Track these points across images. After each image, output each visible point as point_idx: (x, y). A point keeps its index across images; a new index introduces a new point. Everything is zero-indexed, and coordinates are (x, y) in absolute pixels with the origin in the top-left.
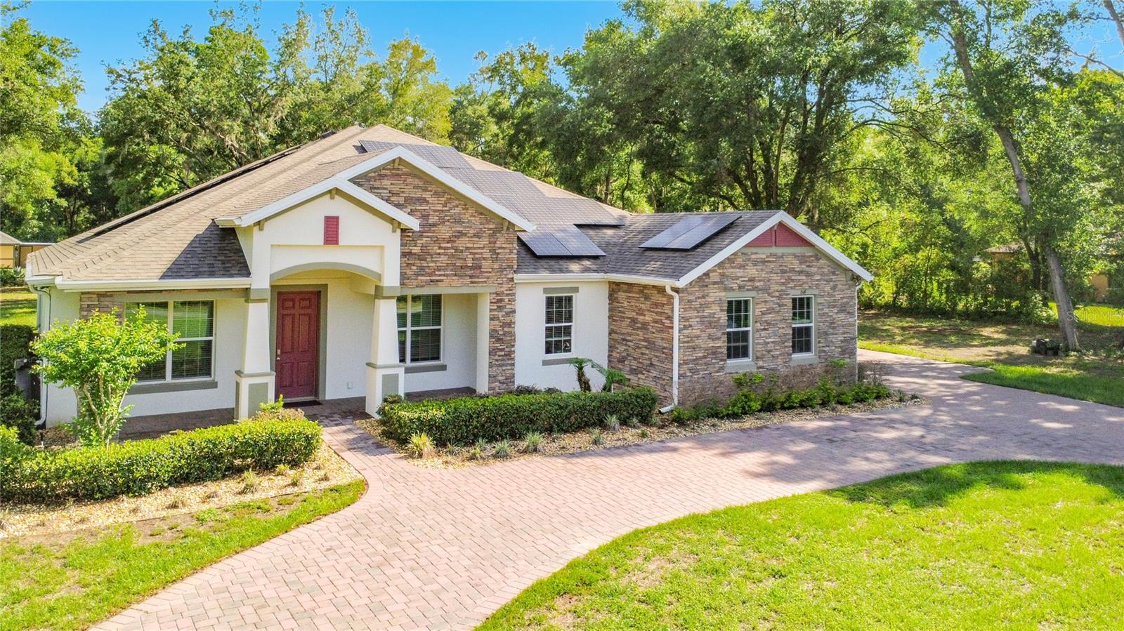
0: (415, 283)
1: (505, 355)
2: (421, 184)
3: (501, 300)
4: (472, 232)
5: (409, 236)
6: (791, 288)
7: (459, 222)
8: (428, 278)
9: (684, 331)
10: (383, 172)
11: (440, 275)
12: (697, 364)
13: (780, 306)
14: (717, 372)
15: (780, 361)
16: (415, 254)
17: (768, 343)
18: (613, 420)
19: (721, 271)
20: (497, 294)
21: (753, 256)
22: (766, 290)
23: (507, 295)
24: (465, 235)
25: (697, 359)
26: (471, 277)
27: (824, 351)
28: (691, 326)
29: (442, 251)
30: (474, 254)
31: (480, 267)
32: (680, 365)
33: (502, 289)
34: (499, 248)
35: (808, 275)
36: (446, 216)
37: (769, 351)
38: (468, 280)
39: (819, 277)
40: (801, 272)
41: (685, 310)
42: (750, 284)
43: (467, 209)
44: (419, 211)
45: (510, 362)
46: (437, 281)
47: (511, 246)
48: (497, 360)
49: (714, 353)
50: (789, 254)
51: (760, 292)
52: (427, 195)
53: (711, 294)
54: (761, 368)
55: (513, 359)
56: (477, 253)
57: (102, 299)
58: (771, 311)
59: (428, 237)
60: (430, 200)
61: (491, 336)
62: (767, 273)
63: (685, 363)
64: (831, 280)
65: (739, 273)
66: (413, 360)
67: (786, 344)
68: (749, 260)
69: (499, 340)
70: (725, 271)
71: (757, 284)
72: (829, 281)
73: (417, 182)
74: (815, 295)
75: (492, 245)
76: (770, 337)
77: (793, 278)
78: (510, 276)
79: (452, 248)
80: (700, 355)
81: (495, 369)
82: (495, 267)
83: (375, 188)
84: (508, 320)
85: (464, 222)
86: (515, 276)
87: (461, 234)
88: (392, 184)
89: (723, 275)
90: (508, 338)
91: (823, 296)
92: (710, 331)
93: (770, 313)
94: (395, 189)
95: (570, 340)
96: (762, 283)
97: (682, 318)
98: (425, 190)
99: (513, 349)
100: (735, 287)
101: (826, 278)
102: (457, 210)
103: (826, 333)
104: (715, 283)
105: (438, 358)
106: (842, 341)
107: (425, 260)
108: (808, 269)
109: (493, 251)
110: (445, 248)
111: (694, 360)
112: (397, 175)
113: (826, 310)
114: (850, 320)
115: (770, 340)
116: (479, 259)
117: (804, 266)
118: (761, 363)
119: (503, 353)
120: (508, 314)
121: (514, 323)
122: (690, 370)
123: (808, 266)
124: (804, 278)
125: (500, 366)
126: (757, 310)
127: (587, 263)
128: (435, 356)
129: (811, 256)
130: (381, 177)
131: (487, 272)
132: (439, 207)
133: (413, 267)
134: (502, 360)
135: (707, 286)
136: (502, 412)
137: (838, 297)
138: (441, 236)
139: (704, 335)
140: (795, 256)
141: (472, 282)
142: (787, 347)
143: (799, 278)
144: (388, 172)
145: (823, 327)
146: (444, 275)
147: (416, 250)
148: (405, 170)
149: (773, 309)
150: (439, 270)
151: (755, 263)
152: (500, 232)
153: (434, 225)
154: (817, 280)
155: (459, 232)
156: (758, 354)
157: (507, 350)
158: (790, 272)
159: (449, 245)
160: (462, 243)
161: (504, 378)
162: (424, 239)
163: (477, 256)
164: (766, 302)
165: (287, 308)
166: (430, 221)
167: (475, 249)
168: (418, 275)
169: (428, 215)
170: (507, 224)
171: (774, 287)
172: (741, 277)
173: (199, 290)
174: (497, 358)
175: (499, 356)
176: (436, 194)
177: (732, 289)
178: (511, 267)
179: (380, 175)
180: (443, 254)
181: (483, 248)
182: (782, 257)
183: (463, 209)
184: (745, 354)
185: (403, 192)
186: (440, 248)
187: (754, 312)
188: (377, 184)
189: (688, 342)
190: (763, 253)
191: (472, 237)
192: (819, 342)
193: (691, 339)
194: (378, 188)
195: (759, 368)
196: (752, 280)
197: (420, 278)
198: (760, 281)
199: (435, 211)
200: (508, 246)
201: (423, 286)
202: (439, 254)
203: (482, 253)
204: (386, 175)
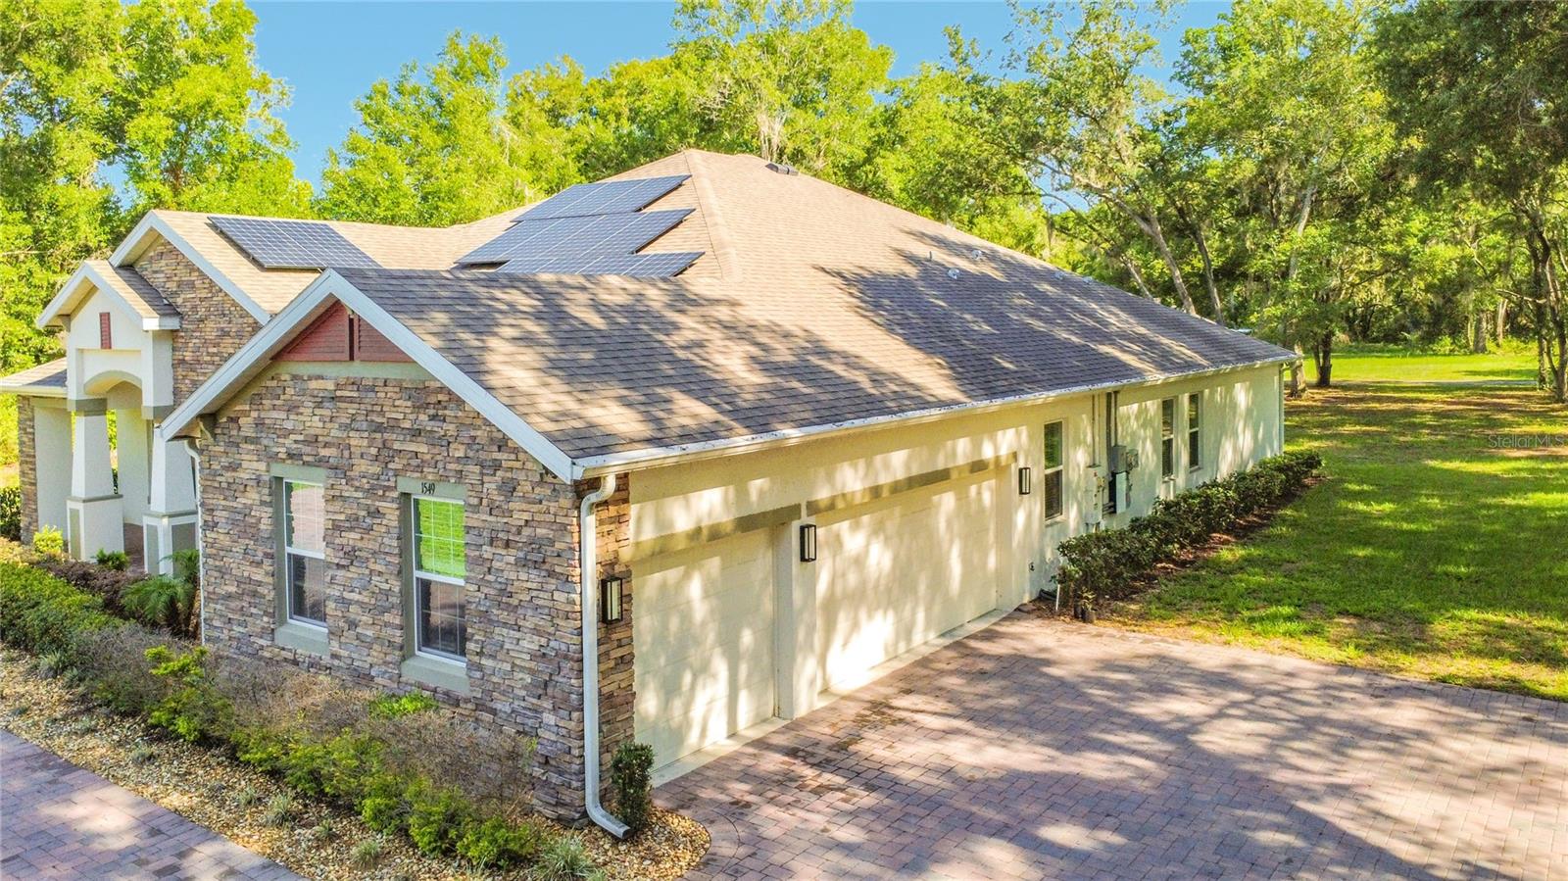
6: (396, 473)
9: (208, 533)
12: (228, 606)
13: (369, 513)
16: (187, 363)
22: (341, 469)
25: (227, 597)
28: (216, 525)
35: (433, 442)
40: (414, 434)
44: (188, 300)
50: (386, 384)
54: (336, 657)
58: (353, 523)
59: (197, 337)
60: (197, 284)
62: (341, 427)
63: (210, 597)
65: (290, 422)
67: (387, 617)
70: (263, 415)
71: (324, 452)
77: (398, 446)
80: (232, 590)
88: (167, 265)
89: (260, 424)
91: (476, 508)
92: (243, 542)
93: (352, 529)
94: (170, 272)
100: (282, 452)
101: (480, 456)
103: (487, 618)
104: (248, 440)
106: (533, 656)
107: (196, 370)
108: (430, 426)
111: (223, 598)
112: (171, 251)
113: (486, 551)
115: (355, 596)
117: (423, 417)
122: (220, 616)
123: (433, 418)
130: (160, 256)
133: (186, 382)
137: (519, 518)
139: (238, 551)
140: (401, 387)
142: (386, 624)
143: (413, 447)
144: (163, 249)
147: (188, 356)
149: (358, 519)
151: (318, 401)
158: (390, 428)
162: (194, 340)
164: (342, 499)
166: (198, 315)
169: (196, 307)
171: (358, 466)
172: (292, 432)
177: (278, 458)
179: (158, 254)
182: (373, 388)
185: (175, 274)
189: (214, 557)
190: (333, 376)
193: (217, 551)
194: (157, 272)
195: (333, 656)
196: (314, 441)
199: (201, 299)
204: (162, 254)
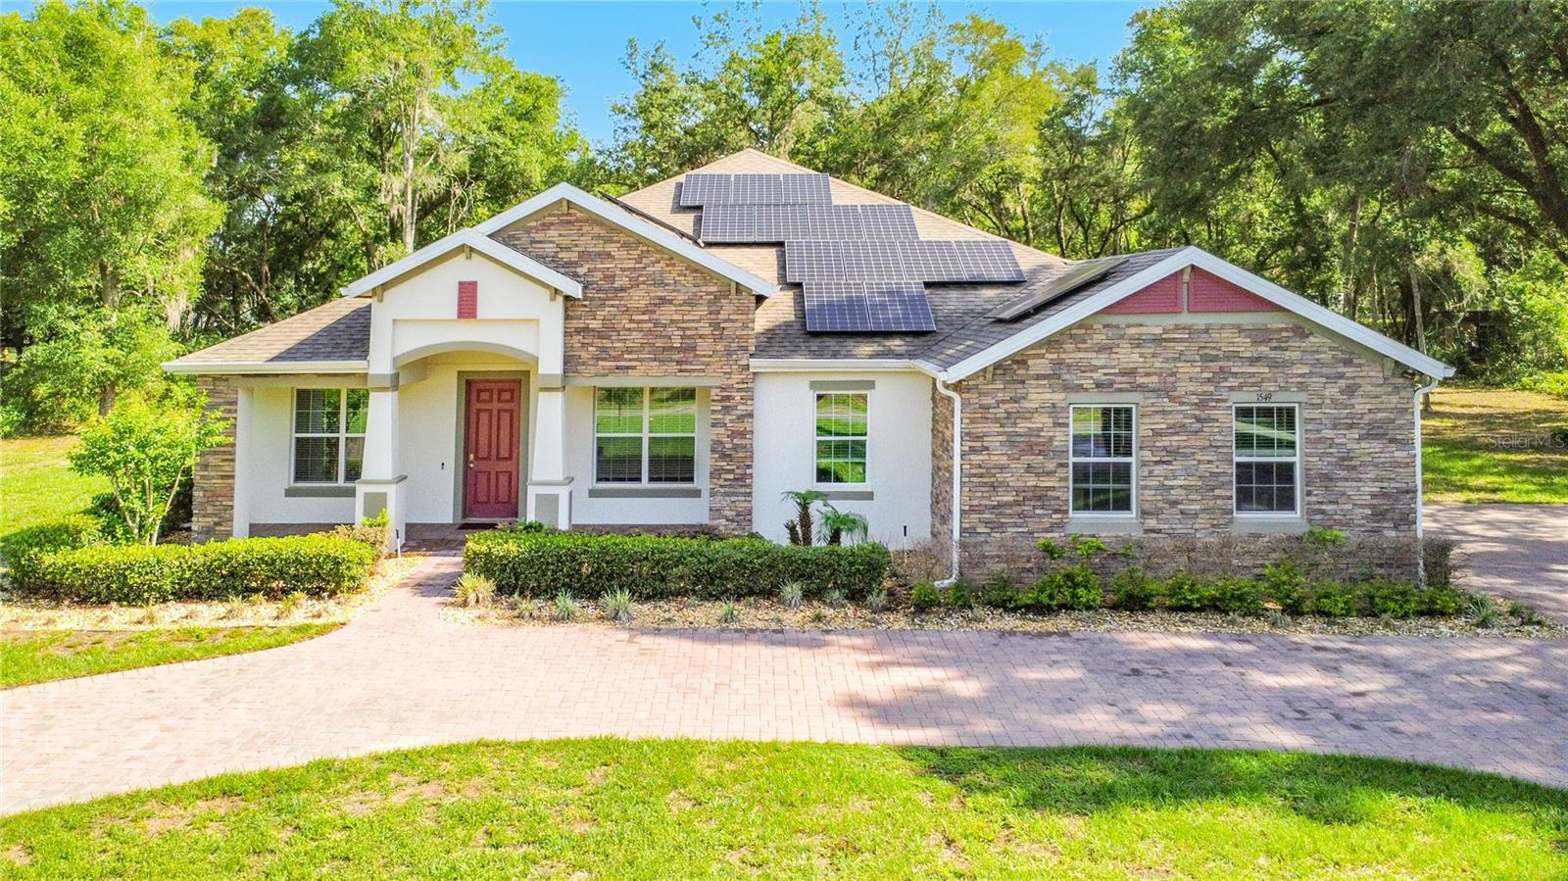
0: (593, 370)
1: (735, 479)
2: (603, 232)
3: (729, 398)
4: (681, 297)
5: (585, 306)
6: (1231, 389)
7: (663, 284)
8: (614, 364)
9: (972, 457)
10: (548, 219)
11: (630, 360)
12: (1000, 514)
13: (1198, 420)
14: (1047, 531)
15: (1202, 522)
16: (593, 330)
17: (1172, 487)
18: (792, 590)
19: (1055, 356)
20: (723, 389)
21: (1132, 331)
22: (1165, 391)
23: (739, 390)
24: (670, 302)
25: (1001, 505)
26: (679, 362)
27: (1323, 512)
28: (987, 449)
29: (635, 325)
30: (684, 329)
31: (694, 349)
32: (963, 512)
33: (730, 382)
34: (725, 321)
35: (1274, 364)
36: (641, 275)
37: (1174, 503)
38: (674, 367)
39: (1306, 370)
40: (1254, 361)
41: (973, 421)
42: (1124, 379)
43: (674, 265)
44: (599, 270)
45: (743, 490)
46: (628, 368)
47: (744, 317)
48: (721, 486)
49: (1039, 498)
50: (1223, 327)
51: (1147, 394)
52: (612, 248)
53: (1031, 397)
54: (1152, 531)
55: (750, 486)
56: (688, 329)
57: (218, 383)
58: (1177, 429)
59: (612, 306)
60: (616, 254)
61: (713, 451)
62: (1166, 360)
63: (973, 510)
64: (1341, 376)
65: (1100, 360)
66: (651, 480)
67: (1221, 492)
68: (1122, 337)
69: (724, 456)
70: (1063, 356)
71: (1144, 380)
72: (1332, 378)
73: (597, 230)
74: (1300, 403)
75: (713, 317)
76: (1175, 478)
77: (1234, 370)
78: (743, 362)
79: (650, 321)
80: (1009, 499)
81: (718, 498)
82: (718, 348)
83: (536, 242)
84: (740, 427)
85: (668, 285)
86: (753, 362)
87: (663, 301)
88: (560, 235)
89: (1059, 363)
90: (741, 455)
91: (1319, 406)
92: (1027, 459)
93: (1176, 434)
94: (565, 242)
95: (864, 464)
96: (1155, 379)
97: (967, 435)
98: (611, 241)
99: (748, 471)
100: (1088, 383)
101: (1325, 371)
102: (658, 267)
103: (1327, 478)
104: (1038, 377)
105: (691, 479)
106: (1374, 496)
107: (609, 338)
108: (1273, 354)
109: (716, 325)
110: (639, 322)
111: (994, 507)
112: (569, 222)
113: (1328, 433)
114: (1397, 454)
115: (1176, 482)
116: (689, 337)
117: (1264, 349)
118: (1152, 523)
119: (731, 476)
120: (741, 418)
121: (752, 432)
122: (986, 523)
123: (1275, 349)
124: (1267, 370)
125: (726, 494)
126: (1143, 427)
127: (896, 344)
128: (688, 475)
129: (1286, 330)
130: (546, 226)
131: (704, 356)
132: (631, 264)
133: (590, 349)
134: (731, 486)
135: (1023, 382)
136: (608, 558)
137: (1361, 409)
138: (632, 304)
139: (1019, 466)
140: (1240, 329)
141: (680, 371)
142: (1222, 497)
143: (1252, 370)
144: (554, 219)
145: (1321, 465)
146: (637, 360)
147: (595, 324)
148: (579, 215)
149: (1184, 426)
150: (630, 353)
151: (1138, 342)
152: (727, 297)
153: (622, 289)
154: (1301, 375)
155: (660, 298)
156: (1146, 506)
157: (738, 471)
158: (1228, 358)
159: (646, 317)
160: (666, 314)
161: (734, 513)
162: (607, 309)
163: (688, 333)
164: (1164, 412)
165: (484, 401)
166: (617, 285)
167: (684, 321)
168: (598, 359)
169: (614, 276)
170: (734, 285)
171: (1184, 387)
172: (1102, 367)
173: (319, 375)
174: (722, 482)
175: (725, 480)
176: (626, 246)
177: (1080, 388)
178: (746, 349)
179: (543, 225)
180: (634, 330)
181: (699, 321)
182: (1206, 331)
183: (667, 265)
184: (1123, 503)
185: (576, 245)
186: (631, 321)
187: (1137, 433)
188: (539, 236)
189: (981, 476)
190: (1155, 324)
191: (680, 305)
192: (1309, 494)
193: (985, 470)
194: (541, 242)
195: (1146, 531)
196: (1131, 372)
197: (601, 363)
198: (1147, 375)
199: (623, 270)
200: (739, 317)
201: (604, 375)
202: (629, 329)
203: (696, 329)
204: (552, 224)
